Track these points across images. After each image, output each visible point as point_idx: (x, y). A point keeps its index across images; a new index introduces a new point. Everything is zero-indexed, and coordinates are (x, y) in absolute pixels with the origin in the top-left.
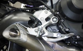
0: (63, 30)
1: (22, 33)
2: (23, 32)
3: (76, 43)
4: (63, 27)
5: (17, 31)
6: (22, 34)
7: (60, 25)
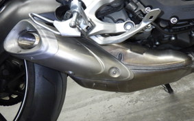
0: (137, 14)
1: (45, 35)
2: (47, 33)
3: (173, 38)
4: (137, 6)
5: (34, 34)
6: (44, 37)
7: (129, 2)
